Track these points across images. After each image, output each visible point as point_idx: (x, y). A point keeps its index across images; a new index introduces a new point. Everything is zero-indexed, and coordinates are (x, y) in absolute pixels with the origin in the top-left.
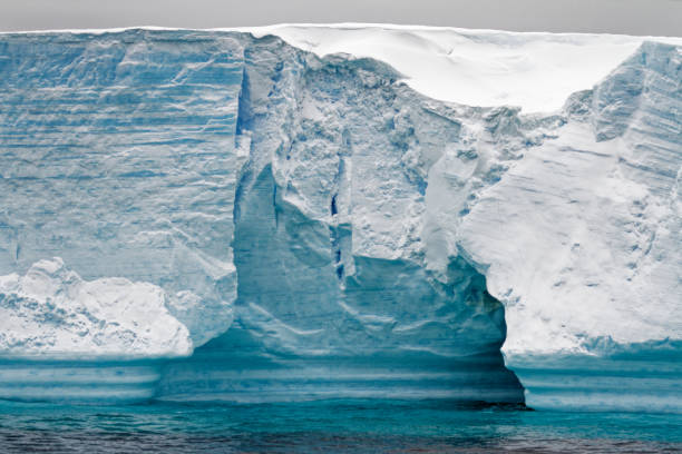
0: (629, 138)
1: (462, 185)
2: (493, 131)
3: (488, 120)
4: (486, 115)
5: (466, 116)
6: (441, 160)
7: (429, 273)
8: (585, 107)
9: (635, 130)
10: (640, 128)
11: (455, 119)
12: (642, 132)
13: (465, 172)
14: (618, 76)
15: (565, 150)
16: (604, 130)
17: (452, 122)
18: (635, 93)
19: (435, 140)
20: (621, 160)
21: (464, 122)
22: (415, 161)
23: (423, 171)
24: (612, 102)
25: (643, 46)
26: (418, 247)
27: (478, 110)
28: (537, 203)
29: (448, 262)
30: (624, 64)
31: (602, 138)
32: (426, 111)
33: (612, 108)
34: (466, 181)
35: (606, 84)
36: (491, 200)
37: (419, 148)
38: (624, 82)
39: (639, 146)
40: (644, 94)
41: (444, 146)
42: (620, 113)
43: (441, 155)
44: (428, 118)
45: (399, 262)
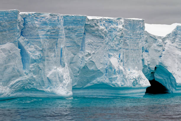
0: (176, 43)
1: (159, 51)
2: (163, 41)
3: (162, 39)
4: (162, 38)
5: (158, 38)
6: (152, 46)
7: (149, 68)
8: (168, 37)
9: (177, 42)
10: (179, 41)
11: (156, 38)
12: (179, 42)
13: (160, 49)
14: (174, 32)
15: (170, 45)
16: (173, 41)
17: (155, 39)
18: (176, 35)
19: (151, 42)
20: (176, 47)
21: (158, 39)
22: (147, 46)
23: (148, 48)
24: (173, 36)
25: (177, 26)
26: (149, 63)
27: (160, 37)
28: (170, 55)
29: (156, 66)
30: (175, 29)
31: (173, 43)
32: (150, 37)
33: (174, 37)
34: (160, 51)
35: (172, 33)
36: (165, 54)
37: (148, 44)
38: (175, 33)
39: (179, 45)
40: (178, 35)
41: (152, 43)
42: (175, 39)
43: (152, 45)
44: (150, 38)
45: (146, 66)
